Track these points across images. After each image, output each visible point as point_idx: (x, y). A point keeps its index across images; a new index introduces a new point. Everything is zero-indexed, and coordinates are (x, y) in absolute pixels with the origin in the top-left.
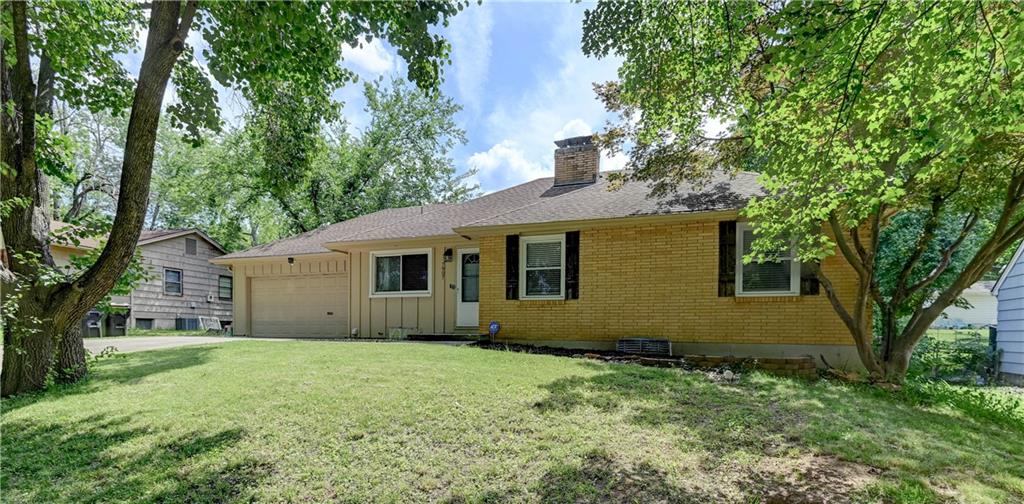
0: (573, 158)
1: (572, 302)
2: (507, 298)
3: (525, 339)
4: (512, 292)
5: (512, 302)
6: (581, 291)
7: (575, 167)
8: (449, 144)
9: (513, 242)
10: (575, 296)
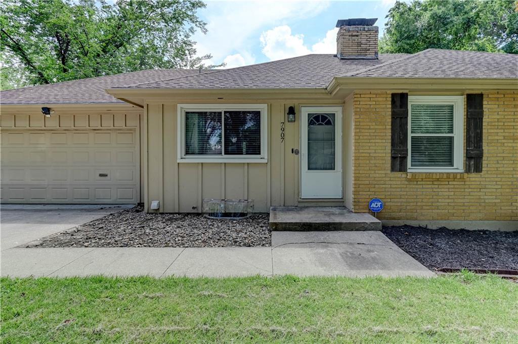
0: (357, 36)
1: (474, 176)
2: (393, 169)
3: (416, 219)
4: (398, 162)
5: (398, 174)
6: (484, 163)
7: (359, 44)
8: (192, 30)
9: (400, 101)
10: (478, 169)
